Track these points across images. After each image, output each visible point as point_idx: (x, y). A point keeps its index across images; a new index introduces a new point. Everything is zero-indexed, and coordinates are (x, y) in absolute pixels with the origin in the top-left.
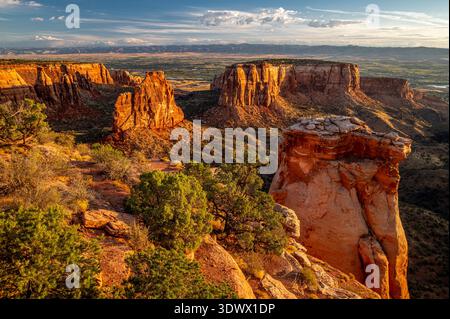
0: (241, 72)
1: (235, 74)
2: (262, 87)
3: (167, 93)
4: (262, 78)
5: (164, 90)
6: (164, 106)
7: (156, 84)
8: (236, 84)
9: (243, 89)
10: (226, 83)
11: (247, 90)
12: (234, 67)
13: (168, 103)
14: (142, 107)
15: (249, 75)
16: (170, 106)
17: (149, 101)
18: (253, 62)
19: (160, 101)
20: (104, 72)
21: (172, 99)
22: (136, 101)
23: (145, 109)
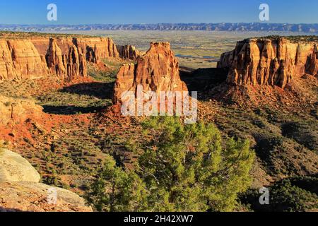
0: (254, 47)
1: (248, 50)
2: (277, 65)
3: (172, 66)
4: (278, 55)
5: (169, 62)
6: (168, 79)
7: (161, 56)
8: (248, 60)
9: (255, 66)
10: (236, 58)
11: (259, 67)
12: (246, 41)
13: (172, 76)
14: (144, 80)
15: (263, 51)
16: (174, 80)
17: (152, 74)
18: (268, 37)
19: (164, 74)
20: (111, 46)
21: (176, 72)
22: (138, 73)
23: (147, 82)
